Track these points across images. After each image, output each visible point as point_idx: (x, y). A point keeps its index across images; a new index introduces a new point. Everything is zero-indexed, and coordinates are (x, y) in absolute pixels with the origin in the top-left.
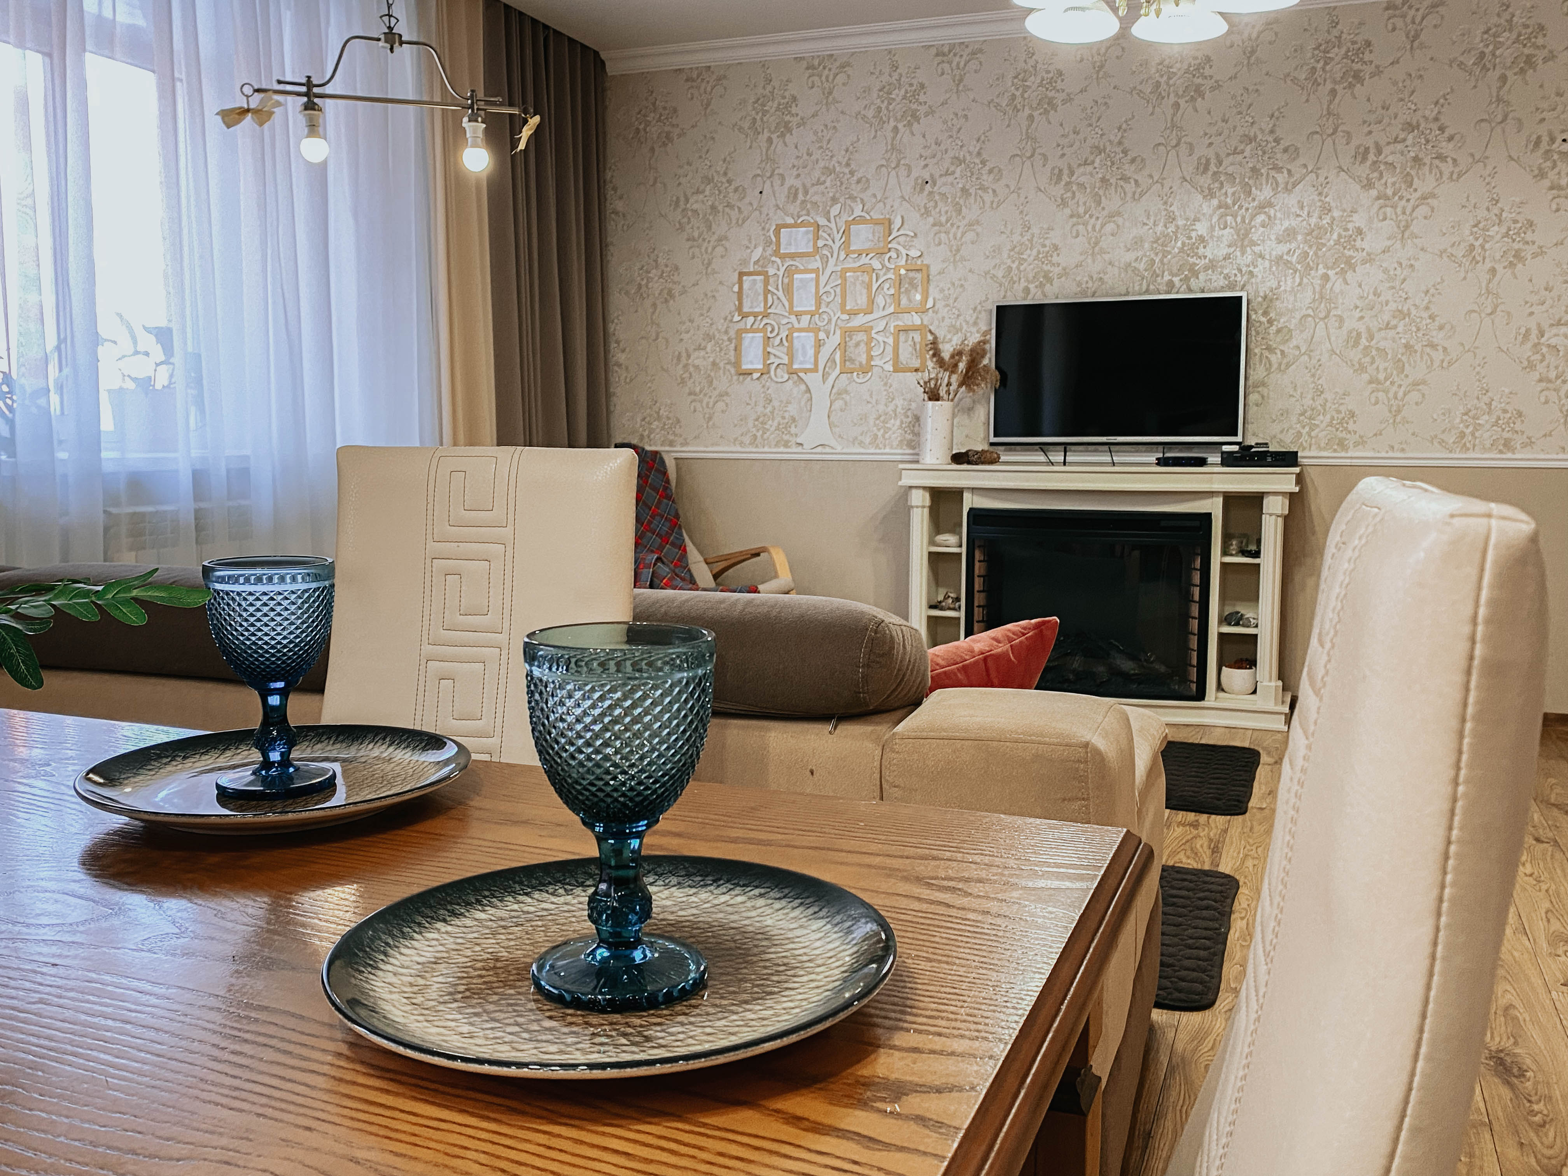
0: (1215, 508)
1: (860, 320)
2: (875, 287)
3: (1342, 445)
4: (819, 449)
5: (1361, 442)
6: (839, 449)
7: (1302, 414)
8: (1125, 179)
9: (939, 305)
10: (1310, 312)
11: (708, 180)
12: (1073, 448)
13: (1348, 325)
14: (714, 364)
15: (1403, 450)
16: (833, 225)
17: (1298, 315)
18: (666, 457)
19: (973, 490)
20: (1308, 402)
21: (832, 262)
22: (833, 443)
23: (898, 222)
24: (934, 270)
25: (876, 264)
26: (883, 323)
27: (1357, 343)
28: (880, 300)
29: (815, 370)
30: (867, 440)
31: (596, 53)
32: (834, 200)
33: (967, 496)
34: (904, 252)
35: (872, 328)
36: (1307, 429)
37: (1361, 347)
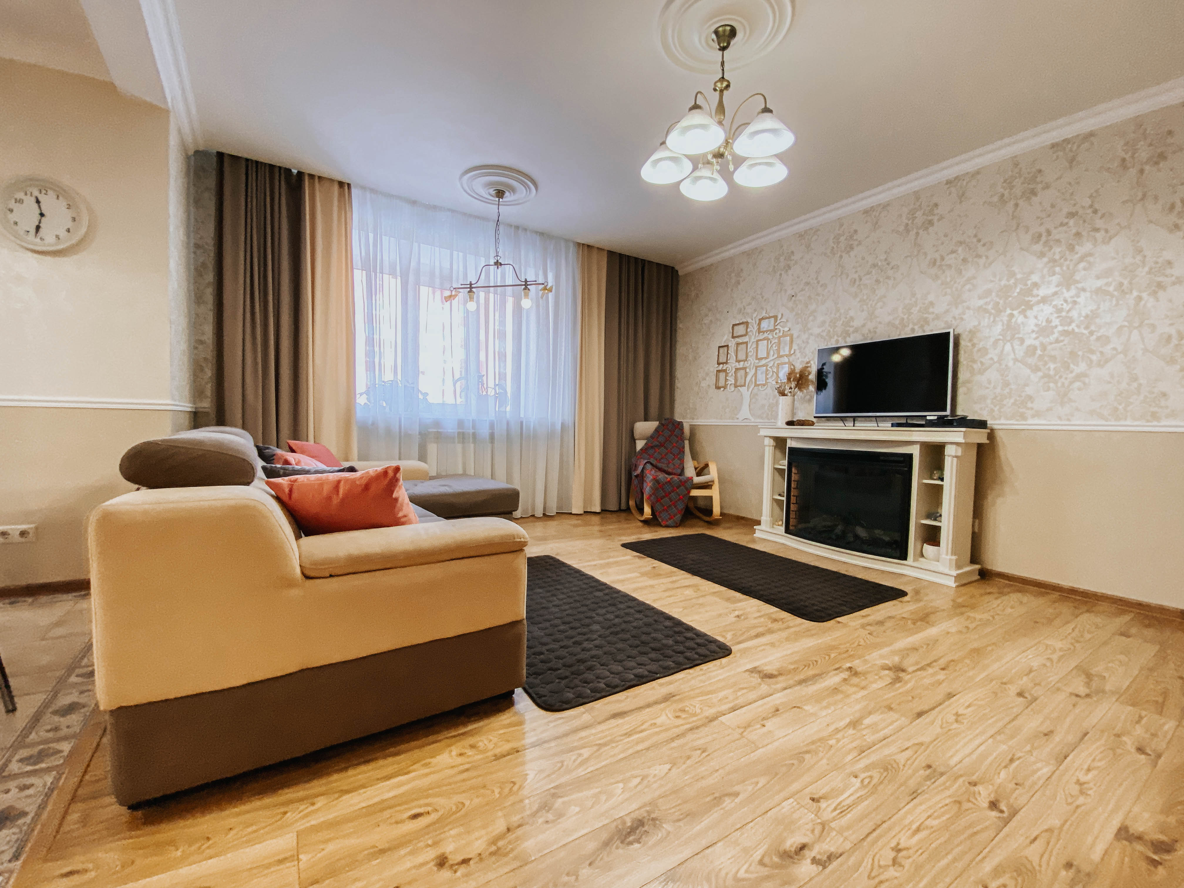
0: (915, 451)
1: (763, 362)
2: (770, 346)
3: (1023, 417)
4: (745, 421)
5: (1037, 414)
6: (753, 420)
7: (995, 398)
8: (888, 278)
9: (797, 352)
10: (1001, 337)
11: (710, 310)
12: (860, 419)
13: (1028, 342)
14: (709, 385)
15: (1069, 420)
16: (754, 322)
17: (992, 340)
18: (685, 424)
19: (791, 438)
20: (998, 390)
21: (753, 337)
22: (751, 417)
23: (780, 317)
24: (795, 336)
25: (770, 337)
26: (772, 363)
27: (1034, 354)
28: (772, 353)
29: (744, 386)
30: (765, 416)
31: (673, 268)
32: (755, 310)
33: (789, 441)
34: (782, 329)
35: (768, 365)
36: (998, 407)
37: (1037, 355)
